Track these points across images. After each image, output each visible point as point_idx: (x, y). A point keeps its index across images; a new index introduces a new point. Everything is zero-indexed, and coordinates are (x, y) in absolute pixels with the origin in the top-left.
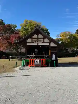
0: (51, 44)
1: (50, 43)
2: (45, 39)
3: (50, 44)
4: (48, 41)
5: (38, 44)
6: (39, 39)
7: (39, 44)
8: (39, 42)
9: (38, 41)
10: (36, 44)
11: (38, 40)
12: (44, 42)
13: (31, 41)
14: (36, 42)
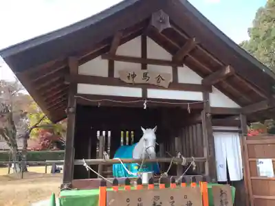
0: (210, 94)
2: (180, 69)
6: (149, 66)
8: (153, 81)
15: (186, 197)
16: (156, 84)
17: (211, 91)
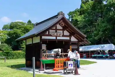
2: (64, 31)
4: (68, 34)
5: (56, 38)
9: (57, 34)
11: (56, 32)
14: (54, 34)
16: (59, 36)
17: (71, 37)
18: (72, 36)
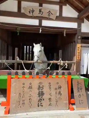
0: (82, 24)
1: (79, 20)
2: (64, 7)
3: (79, 26)
4: (74, 14)
5: (40, 23)
6: (44, 5)
7: (45, 23)
8: (46, 15)
9: (40, 11)
10: (35, 22)
12: (60, 18)
13: (15, 10)
14: (33, 11)
15: (58, 83)
16: (48, 17)
17: (83, 22)
18: (85, 20)
